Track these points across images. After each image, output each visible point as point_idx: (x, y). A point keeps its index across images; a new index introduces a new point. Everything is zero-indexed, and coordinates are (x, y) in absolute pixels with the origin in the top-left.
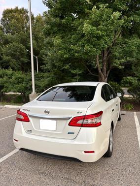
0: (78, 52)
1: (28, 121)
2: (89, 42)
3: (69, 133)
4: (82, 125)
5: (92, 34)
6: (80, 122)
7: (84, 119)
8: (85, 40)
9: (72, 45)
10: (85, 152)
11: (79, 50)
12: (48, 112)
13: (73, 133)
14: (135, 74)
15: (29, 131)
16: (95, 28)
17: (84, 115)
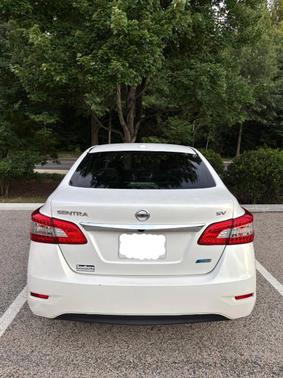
0: (93, 72)
1: (83, 241)
2: (120, 54)
3: (198, 261)
4: (228, 242)
5: (129, 34)
6: (223, 234)
7: (232, 227)
8: (112, 47)
9: (79, 55)
10: (237, 298)
11: (95, 69)
12: (147, 216)
13: (209, 261)
14: (162, 133)
15: (86, 268)
16: (136, 22)
17: (230, 217)
